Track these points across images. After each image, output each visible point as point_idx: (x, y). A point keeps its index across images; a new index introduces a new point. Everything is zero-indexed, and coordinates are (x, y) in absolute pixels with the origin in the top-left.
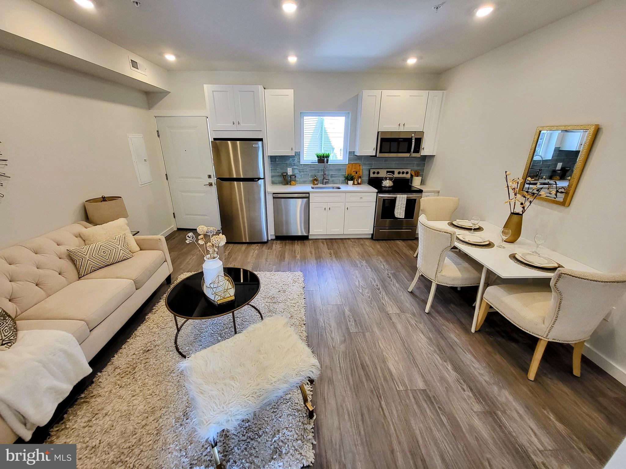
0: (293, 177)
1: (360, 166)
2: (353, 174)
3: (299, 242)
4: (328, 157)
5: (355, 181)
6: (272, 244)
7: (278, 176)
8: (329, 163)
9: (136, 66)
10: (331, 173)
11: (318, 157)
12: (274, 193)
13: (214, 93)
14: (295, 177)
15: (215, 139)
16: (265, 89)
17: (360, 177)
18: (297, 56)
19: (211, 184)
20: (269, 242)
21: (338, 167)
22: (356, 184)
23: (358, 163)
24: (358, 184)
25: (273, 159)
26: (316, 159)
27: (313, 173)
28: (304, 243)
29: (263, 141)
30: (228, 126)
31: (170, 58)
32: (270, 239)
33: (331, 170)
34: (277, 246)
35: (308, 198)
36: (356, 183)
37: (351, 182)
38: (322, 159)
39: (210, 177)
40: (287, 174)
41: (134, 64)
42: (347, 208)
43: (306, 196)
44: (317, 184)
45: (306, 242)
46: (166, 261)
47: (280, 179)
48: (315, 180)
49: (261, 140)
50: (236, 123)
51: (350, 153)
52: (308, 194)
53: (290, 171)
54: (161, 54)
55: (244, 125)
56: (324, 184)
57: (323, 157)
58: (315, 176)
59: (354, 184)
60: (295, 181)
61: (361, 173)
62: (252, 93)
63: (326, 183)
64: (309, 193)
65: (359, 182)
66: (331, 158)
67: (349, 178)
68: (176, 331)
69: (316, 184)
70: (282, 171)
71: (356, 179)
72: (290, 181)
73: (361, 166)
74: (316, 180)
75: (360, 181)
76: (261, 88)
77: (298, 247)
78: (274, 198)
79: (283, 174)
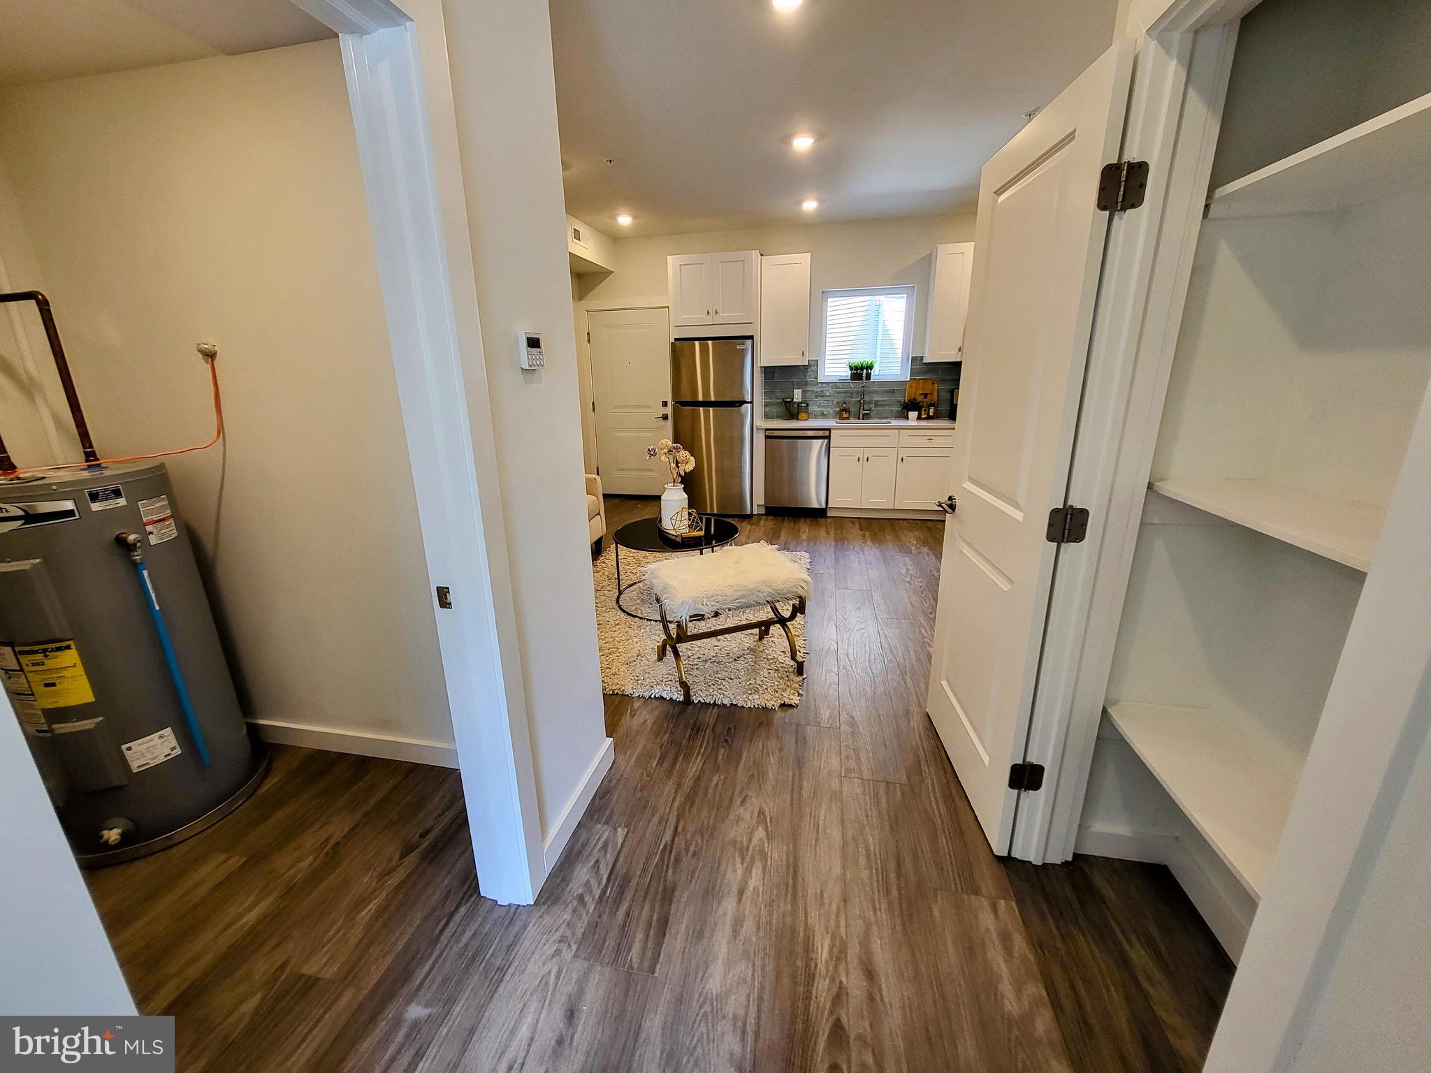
0: (803, 405)
1: (933, 384)
2: (920, 399)
3: (808, 520)
4: (870, 367)
5: (923, 412)
6: (760, 519)
7: (778, 403)
8: (871, 380)
9: (577, 237)
10: (876, 398)
11: (851, 369)
12: (767, 430)
13: (682, 267)
14: (807, 405)
15: (676, 340)
16: (762, 255)
17: (932, 405)
18: (818, 199)
19: (665, 417)
20: (754, 519)
21: (891, 388)
22: (925, 419)
23: (930, 379)
24: (929, 418)
25: (769, 372)
26: (849, 373)
27: (841, 398)
28: (817, 521)
29: (753, 339)
30: (700, 317)
31: (625, 220)
32: (755, 513)
33: (875, 392)
34: (767, 524)
35: (828, 438)
36: (923, 416)
37: (913, 415)
38: (860, 372)
39: (665, 404)
40: (793, 399)
41: (577, 235)
42: (902, 459)
43: (826, 435)
44: (848, 418)
45: (822, 521)
46: (599, 514)
47: (781, 409)
48: (843, 410)
49: (751, 337)
50: (712, 312)
51: (914, 359)
52: (828, 432)
53: (798, 395)
54: (614, 217)
55: (725, 316)
56: (861, 418)
57: (862, 368)
58: (845, 403)
59: (919, 418)
60: (807, 412)
61: (935, 398)
62: (741, 263)
63: (866, 416)
64: (829, 430)
65: (931, 414)
66: (875, 373)
67: (910, 406)
68: (617, 594)
69: (844, 419)
70: (783, 395)
71: (923, 409)
72: (798, 414)
73: (936, 385)
74: (845, 410)
75: (932, 411)
76: (755, 253)
77: (805, 528)
78: (767, 437)
79: (785, 400)
